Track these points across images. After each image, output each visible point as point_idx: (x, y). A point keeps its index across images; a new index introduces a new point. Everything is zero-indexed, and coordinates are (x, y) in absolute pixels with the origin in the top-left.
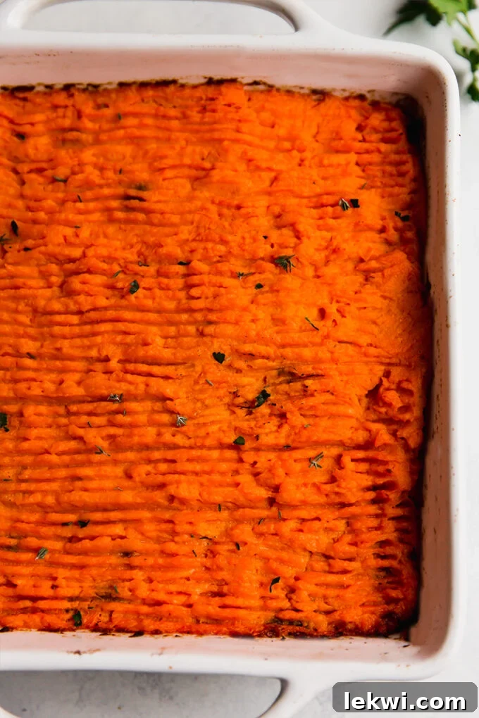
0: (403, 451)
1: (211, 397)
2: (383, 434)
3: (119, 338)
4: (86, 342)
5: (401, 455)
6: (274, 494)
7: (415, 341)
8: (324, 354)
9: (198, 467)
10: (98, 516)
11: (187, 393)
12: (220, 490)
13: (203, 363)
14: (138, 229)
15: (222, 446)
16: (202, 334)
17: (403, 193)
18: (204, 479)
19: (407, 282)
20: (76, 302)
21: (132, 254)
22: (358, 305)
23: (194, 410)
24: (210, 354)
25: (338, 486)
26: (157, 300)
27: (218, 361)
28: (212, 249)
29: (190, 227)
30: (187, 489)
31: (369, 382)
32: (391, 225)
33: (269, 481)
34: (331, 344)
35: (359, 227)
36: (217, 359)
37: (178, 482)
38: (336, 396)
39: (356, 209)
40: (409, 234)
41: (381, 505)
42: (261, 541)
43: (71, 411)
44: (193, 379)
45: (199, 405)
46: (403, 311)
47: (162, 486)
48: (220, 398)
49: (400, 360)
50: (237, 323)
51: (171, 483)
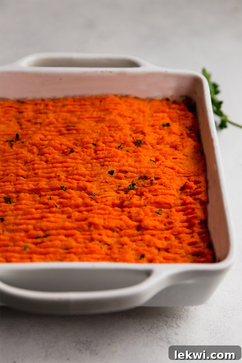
0: (199, 204)
1: (108, 188)
2: (190, 199)
3: (65, 169)
4: (50, 170)
5: (198, 206)
6: (140, 223)
7: (200, 166)
8: (159, 171)
9: (103, 212)
10: (54, 232)
11: (96, 187)
12: (114, 221)
13: (104, 176)
14: (73, 136)
15: (114, 205)
16: (103, 165)
17: (189, 123)
18: (106, 216)
19: (194, 149)
20: (45, 157)
21: (71, 143)
22: (173, 157)
23: (101, 192)
24: (107, 172)
25: (170, 219)
26: (82, 156)
27: (111, 175)
28: (107, 139)
29: (97, 134)
30: (98, 220)
31: (181, 183)
32: (185, 132)
33: (137, 218)
34: (162, 167)
35: (170, 133)
36: (110, 174)
37: (93, 217)
38: (166, 187)
39: (169, 127)
40: (193, 135)
41: (191, 229)
42: (134, 243)
43: (42, 195)
44: (99, 182)
45: (102, 190)
46: (193, 159)
47: (85, 219)
48: (112, 188)
49: (194, 174)
50: (119, 162)
51: (90, 217)
